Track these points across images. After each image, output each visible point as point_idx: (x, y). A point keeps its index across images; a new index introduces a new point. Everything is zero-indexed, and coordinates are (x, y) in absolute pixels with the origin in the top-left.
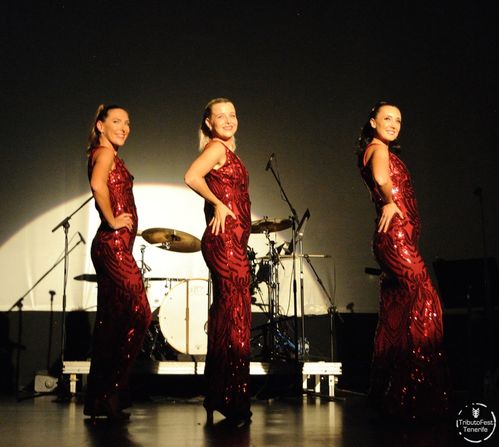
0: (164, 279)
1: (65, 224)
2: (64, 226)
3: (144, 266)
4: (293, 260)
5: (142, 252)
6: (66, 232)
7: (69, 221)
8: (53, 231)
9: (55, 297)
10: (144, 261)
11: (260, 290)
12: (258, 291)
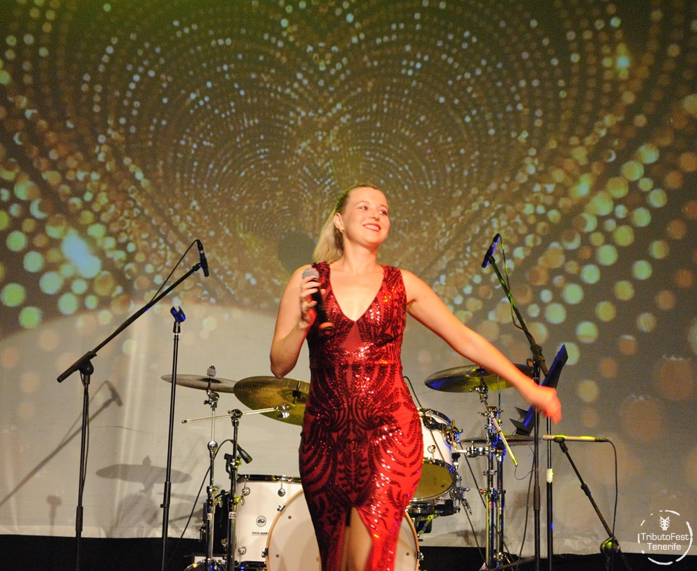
0: (278, 478)
1: (84, 366)
2: (82, 372)
3: (238, 453)
4: (533, 447)
5: (234, 424)
6: (86, 383)
7: (92, 361)
8: (61, 379)
9: (59, 510)
10: (239, 442)
11: (467, 505)
12: (461, 507)
